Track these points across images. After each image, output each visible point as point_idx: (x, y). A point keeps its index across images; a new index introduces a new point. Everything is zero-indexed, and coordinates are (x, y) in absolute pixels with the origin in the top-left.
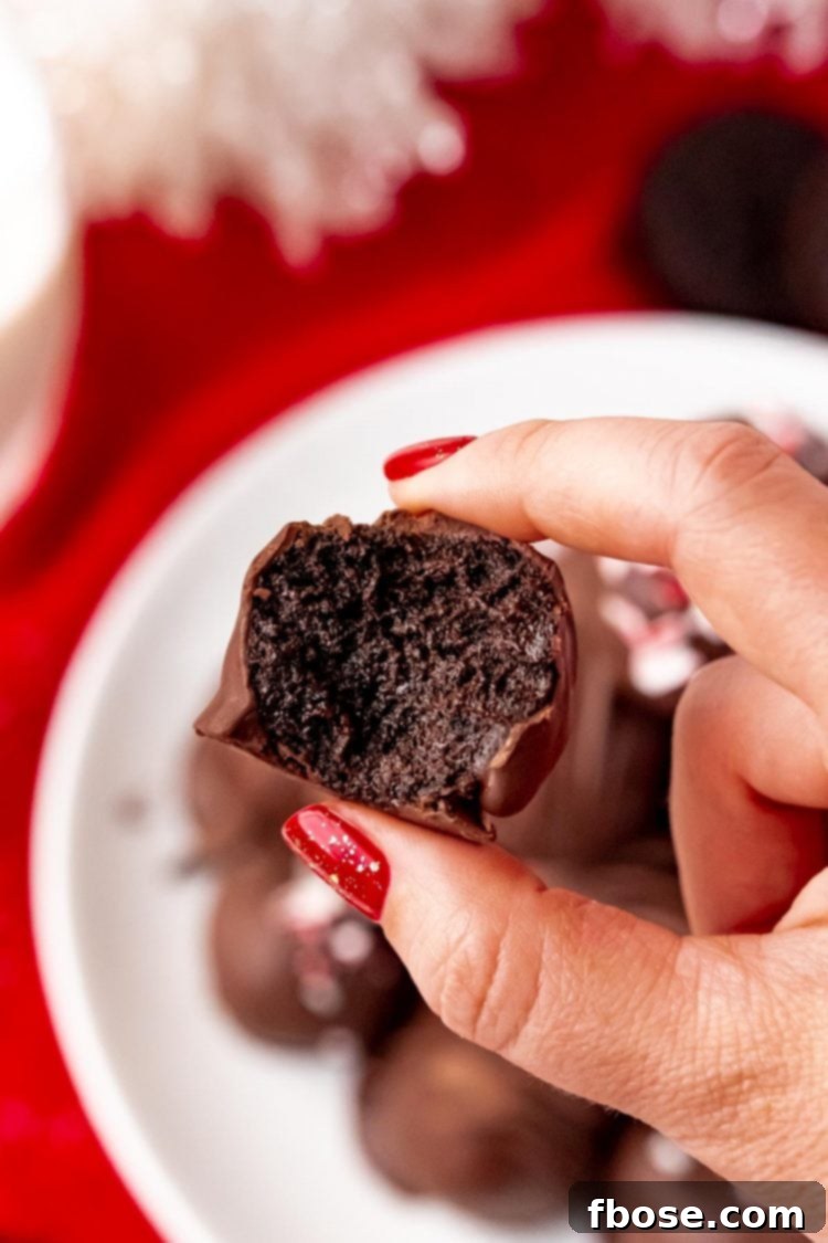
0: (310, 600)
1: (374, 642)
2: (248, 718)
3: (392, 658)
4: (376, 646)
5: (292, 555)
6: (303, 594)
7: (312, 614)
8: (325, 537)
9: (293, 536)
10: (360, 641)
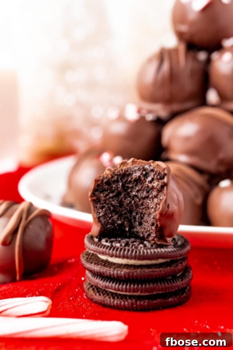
0: (107, 195)
1: (127, 200)
2: (101, 230)
3: (133, 202)
4: (128, 201)
5: (98, 185)
6: (105, 195)
7: (109, 199)
8: (105, 178)
9: (97, 182)
10: (123, 200)
